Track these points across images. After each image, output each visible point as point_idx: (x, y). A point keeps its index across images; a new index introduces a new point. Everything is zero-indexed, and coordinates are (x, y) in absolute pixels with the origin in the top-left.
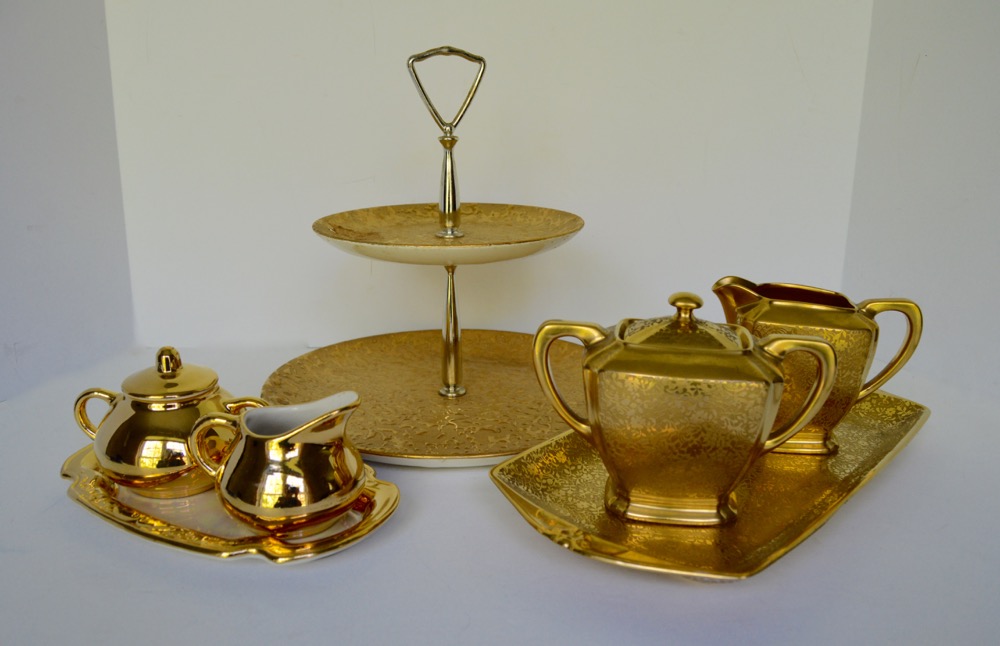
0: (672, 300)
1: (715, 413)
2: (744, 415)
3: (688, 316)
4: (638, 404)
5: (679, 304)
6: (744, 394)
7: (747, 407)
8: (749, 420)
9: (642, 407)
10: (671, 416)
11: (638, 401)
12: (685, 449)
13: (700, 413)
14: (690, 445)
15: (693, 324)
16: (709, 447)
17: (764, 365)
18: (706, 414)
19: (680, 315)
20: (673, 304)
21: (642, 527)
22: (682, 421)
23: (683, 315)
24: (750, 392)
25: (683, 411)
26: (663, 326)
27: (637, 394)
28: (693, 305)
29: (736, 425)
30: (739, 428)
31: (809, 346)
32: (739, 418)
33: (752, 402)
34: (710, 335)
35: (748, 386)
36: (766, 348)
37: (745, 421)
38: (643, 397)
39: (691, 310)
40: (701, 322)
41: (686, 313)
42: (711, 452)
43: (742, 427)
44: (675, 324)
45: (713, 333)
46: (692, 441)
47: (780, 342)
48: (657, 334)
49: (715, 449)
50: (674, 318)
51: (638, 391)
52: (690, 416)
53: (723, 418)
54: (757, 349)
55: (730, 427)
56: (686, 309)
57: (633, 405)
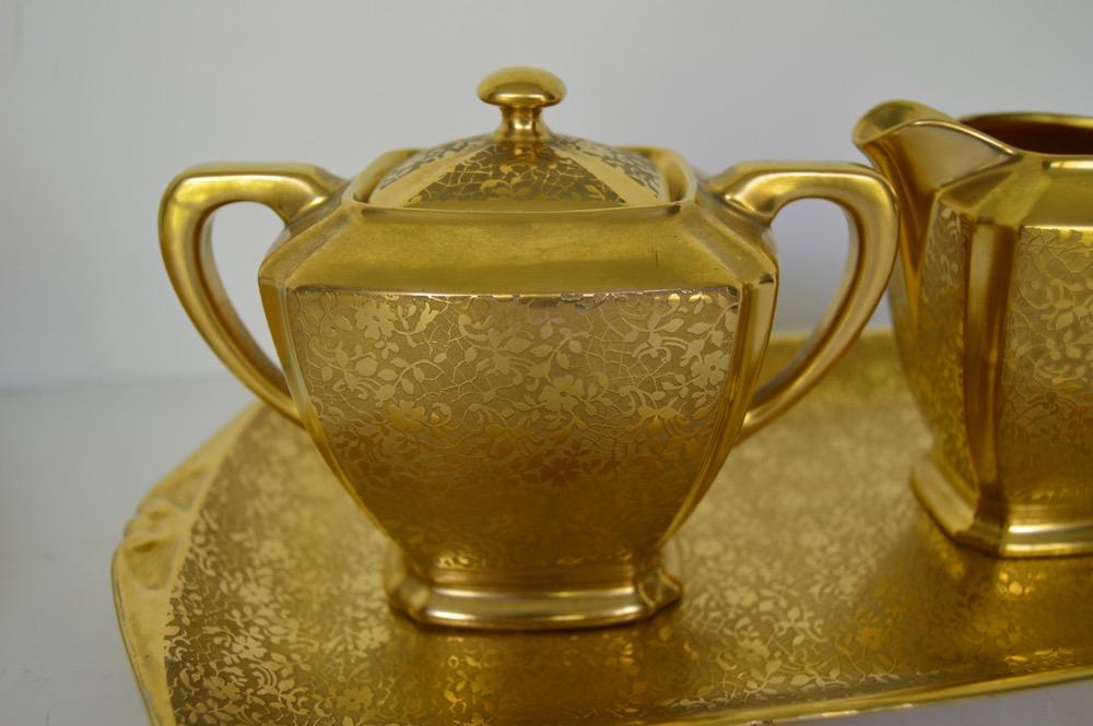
0: (487, 89)
1: (603, 380)
2: (680, 378)
3: (529, 127)
4: (399, 370)
5: (505, 97)
6: (676, 324)
7: (688, 356)
8: (693, 389)
9: (410, 375)
10: (488, 395)
11: (399, 362)
12: (537, 472)
13: (561, 382)
14: (547, 462)
15: (542, 150)
16: (596, 463)
17: (726, 238)
18: (580, 382)
19: (511, 126)
20: (490, 99)
21: (460, 639)
22: (519, 405)
23: (518, 126)
24: (690, 318)
25: (518, 380)
26: (465, 158)
27: (395, 347)
28: (542, 97)
29: (662, 403)
30: (669, 412)
31: (834, 184)
32: (668, 386)
33: (701, 343)
34: (584, 171)
35: (685, 300)
36: (728, 197)
37: (684, 392)
38: (409, 354)
39: (536, 112)
40: (564, 142)
41: (524, 123)
42: (604, 472)
43: (676, 406)
44: (502, 150)
45: (594, 167)
46: (551, 452)
47: (762, 179)
48: (446, 178)
49: (612, 463)
50: (500, 138)
51: (394, 337)
52: (539, 391)
53: (624, 391)
54: (709, 202)
55: (645, 411)
56: (524, 110)
57: (387, 374)
